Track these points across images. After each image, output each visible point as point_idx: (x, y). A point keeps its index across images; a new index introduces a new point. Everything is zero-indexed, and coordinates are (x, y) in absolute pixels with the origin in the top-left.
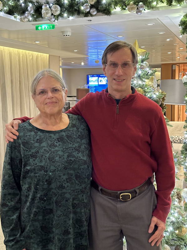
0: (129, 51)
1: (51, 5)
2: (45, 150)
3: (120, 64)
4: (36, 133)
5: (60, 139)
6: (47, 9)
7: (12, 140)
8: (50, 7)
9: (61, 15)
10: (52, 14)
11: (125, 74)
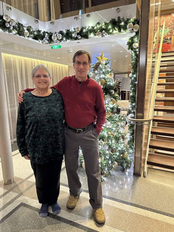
0: (87, 56)
1: (57, 34)
2: (36, 106)
3: (82, 62)
4: (33, 97)
5: (45, 101)
6: (54, 36)
7: (21, 102)
8: (56, 35)
9: (62, 39)
10: (58, 39)
11: (84, 68)
